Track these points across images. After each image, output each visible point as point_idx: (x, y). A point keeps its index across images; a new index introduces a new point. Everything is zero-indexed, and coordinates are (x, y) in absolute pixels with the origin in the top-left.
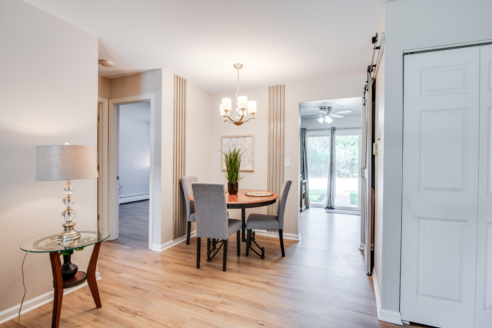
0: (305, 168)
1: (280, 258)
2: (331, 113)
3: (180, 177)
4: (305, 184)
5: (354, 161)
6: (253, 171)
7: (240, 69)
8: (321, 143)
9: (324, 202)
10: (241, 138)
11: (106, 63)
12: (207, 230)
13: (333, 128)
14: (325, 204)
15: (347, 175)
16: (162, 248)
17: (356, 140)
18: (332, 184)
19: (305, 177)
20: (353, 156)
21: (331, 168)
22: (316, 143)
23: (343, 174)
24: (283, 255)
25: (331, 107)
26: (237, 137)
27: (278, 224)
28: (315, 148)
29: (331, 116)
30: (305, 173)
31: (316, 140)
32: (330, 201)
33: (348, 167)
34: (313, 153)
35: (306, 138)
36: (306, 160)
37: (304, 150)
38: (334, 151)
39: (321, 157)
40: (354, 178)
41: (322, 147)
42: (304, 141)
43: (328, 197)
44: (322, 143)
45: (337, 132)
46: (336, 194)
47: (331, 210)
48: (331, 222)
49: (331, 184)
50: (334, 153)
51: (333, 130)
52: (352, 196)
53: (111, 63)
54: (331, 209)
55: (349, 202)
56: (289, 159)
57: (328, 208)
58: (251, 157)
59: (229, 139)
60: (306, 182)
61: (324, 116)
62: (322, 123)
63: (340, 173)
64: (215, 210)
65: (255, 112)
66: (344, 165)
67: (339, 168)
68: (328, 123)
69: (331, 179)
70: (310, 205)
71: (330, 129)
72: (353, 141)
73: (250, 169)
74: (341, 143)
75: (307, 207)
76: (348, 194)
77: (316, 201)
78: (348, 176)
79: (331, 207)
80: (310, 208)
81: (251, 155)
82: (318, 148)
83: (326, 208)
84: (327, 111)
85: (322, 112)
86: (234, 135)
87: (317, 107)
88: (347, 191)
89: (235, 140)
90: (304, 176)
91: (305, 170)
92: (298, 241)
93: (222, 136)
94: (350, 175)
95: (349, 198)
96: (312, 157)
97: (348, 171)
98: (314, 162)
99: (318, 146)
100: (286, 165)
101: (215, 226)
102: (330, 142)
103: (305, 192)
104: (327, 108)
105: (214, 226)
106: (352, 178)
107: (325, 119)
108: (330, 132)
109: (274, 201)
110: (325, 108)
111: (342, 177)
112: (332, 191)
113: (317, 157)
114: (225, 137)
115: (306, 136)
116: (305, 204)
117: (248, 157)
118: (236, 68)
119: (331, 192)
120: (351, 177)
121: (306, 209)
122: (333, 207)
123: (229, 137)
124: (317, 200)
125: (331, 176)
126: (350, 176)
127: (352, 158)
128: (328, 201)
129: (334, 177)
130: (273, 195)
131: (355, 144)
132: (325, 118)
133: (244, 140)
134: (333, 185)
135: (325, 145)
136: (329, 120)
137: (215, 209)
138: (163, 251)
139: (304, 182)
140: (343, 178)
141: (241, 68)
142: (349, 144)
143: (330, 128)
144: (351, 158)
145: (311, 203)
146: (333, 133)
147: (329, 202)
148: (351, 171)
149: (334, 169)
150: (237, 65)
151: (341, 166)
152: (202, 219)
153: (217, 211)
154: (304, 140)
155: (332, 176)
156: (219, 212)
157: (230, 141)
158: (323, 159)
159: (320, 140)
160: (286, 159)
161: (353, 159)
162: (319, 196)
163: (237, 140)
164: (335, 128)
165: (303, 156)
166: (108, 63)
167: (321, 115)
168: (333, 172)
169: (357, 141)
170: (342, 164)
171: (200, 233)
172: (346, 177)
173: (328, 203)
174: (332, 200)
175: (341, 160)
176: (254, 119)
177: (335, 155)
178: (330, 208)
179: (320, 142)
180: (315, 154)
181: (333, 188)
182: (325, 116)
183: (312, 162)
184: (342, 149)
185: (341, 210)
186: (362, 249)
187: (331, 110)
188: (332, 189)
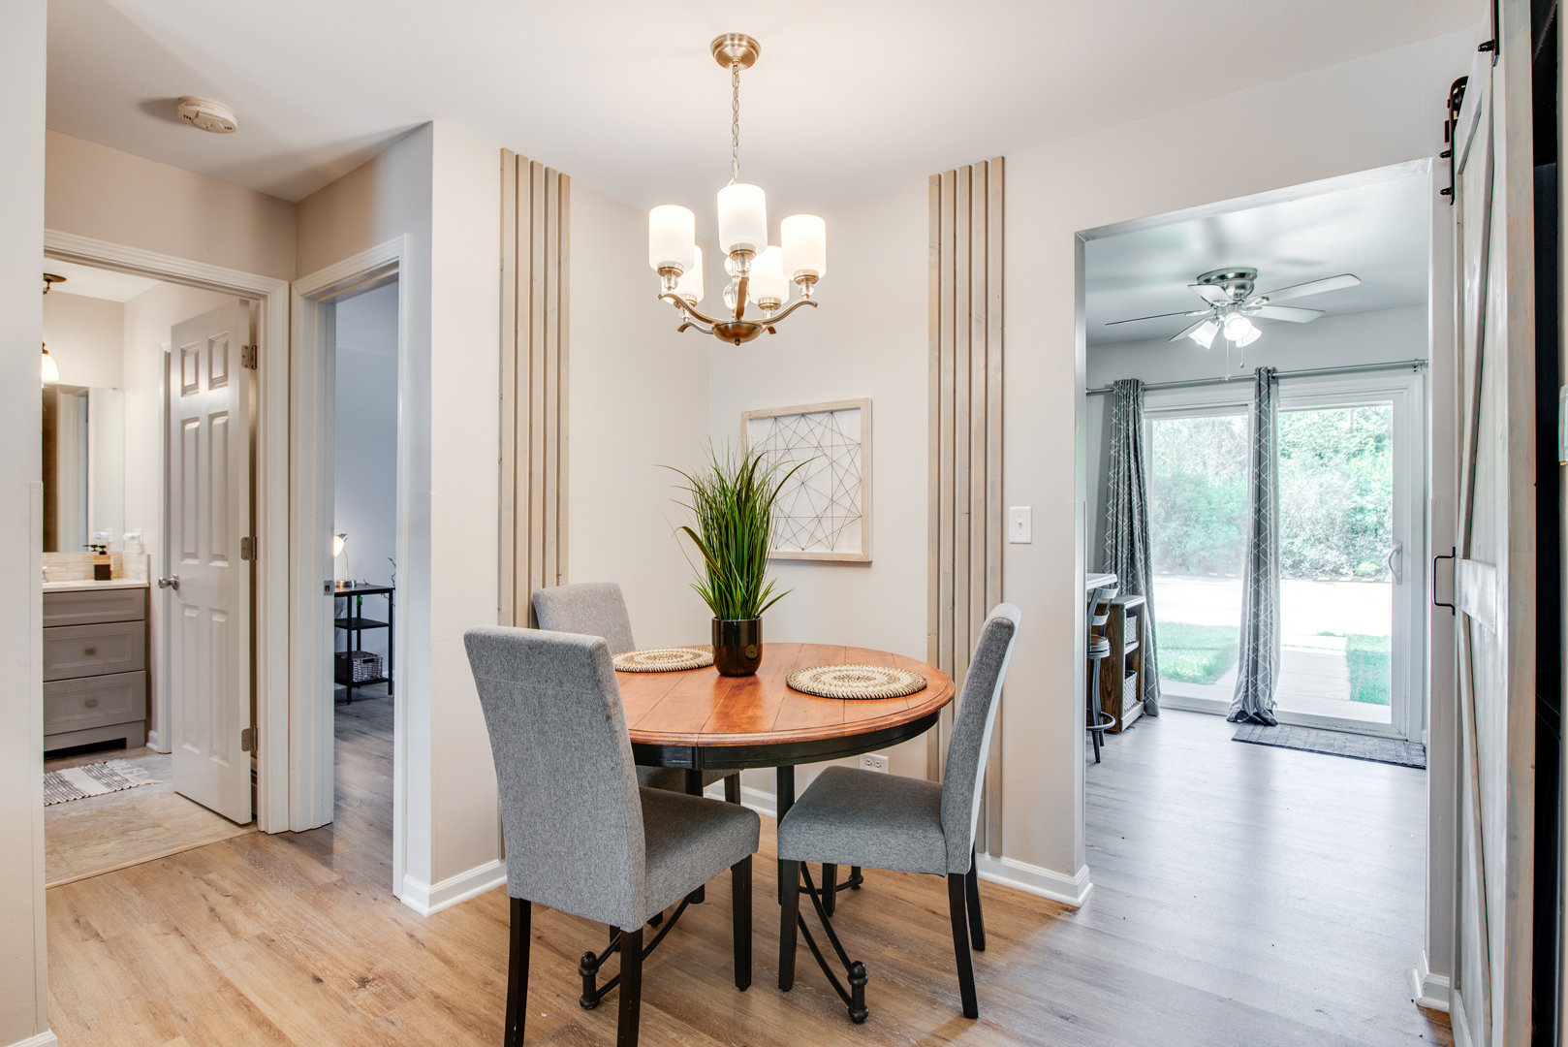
0: (1138, 545)
1: (947, 1027)
2: (1253, 300)
3: (536, 587)
4: (1137, 612)
5: (1359, 516)
6: (867, 564)
7: (744, 72)
8: (1223, 451)
9: (1227, 690)
10: (818, 418)
11: (196, 108)
12: (547, 868)
13: (1264, 373)
14: (1230, 699)
15: (1333, 571)
16: (434, 899)
17: (1369, 437)
18: (1262, 618)
19: (1138, 581)
20: (1356, 498)
21: (1257, 546)
22: (1206, 451)
23: (1317, 567)
24: (970, 1011)
25: (1251, 271)
26: (803, 415)
27: (940, 844)
28: (1200, 468)
29: (1255, 312)
30: (1139, 565)
31: (1206, 443)
32: (1256, 690)
33: (1334, 539)
34: (1192, 486)
35: (1144, 422)
36: (1143, 512)
37: (1133, 471)
38: (1270, 471)
39: (1224, 500)
40: (1360, 581)
41: (1229, 466)
42: (1131, 434)
43: (1244, 670)
44: (1229, 452)
45: (1284, 388)
46: (1282, 648)
47: (1259, 729)
48: (1257, 792)
49: (1257, 616)
50: (1270, 480)
51: (1267, 381)
52: (1357, 660)
53: (217, 110)
54: (1256, 723)
55: (1345, 689)
56: (1029, 508)
57: (1242, 717)
58: (858, 503)
59: (769, 423)
60: (1142, 605)
61: (1217, 312)
62: (1209, 347)
63: (1301, 561)
64: (573, 773)
65: (822, 273)
66: (1320, 533)
67: (1298, 542)
68: (1239, 345)
69: (1257, 594)
70: (1159, 702)
71: (1253, 379)
72: (1357, 440)
73: (853, 555)
74: (1304, 449)
75: (1149, 711)
76: (1338, 648)
77: (1194, 680)
78: (1336, 571)
79: (1256, 714)
80: (1163, 715)
81: (860, 492)
82: (1211, 472)
83: (1234, 720)
84: (1231, 291)
85: (1211, 292)
86: (790, 408)
87: (1184, 276)
88: (1332, 635)
89: (793, 427)
90: (1133, 577)
91: (1139, 555)
92: (1072, 910)
93: (743, 414)
94: (1344, 571)
95: (1343, 672)
96: (1189, 501)
97: (1333, 557)
98: (1196, 521)
99: (1212, 462)
100: (1013, 534)
101: (576, 857)
102: (1253, 435)
103: (1135, 645)
104: (1231, 275)
105: (573, 854)
106: (1351, 581)
107: (1221, 330)
108: (1248, 392)
109: (925, 722)
110: (1223, 277)
111: (1308, 577)
112: (1261, 648)
113: (1210, 503)
114: (754, 415)
115: (1141, 412)
116: (1138, 698)
117: (846, 502)
118: (724, 60)
119: (1256, 650)
120: (1348, 579)
121: (1142, 720)
122: (1269, 717)
123: (770, 417)
124: (1199, 674)
125: (1257, 581)
126: (1342, 574)
127: (1353, 506)
128: (1243, 690)
129: (1273, 585)
130: (924, 688)
131: (1366, 453)
132: (1222, 323)
133: (829, 426)
134: (1265, 622)
135: (1239, 459)
136: (1241, 330)
137: (568, 771)
138: (438, 914)
139: (1130, 603)
140: (1315, 580)
141: (748, 59)
142: (1336, 451)
143: (1251, 372)
144: (1347, 504)
145: (1166, 689)
146: (1264, 392)
147: (1247, 691)
148: (1349, 554)
149: (1270, 551)
150: (729, 42)
151: (1304, 535)
152: (521, 810)
153: (577, 778)
154: (1131, 429)
155: (1263, 582)
156: (591, 787)
157: (773, 433)
158: (1233, 511)
159: (1219, 443)
160: (1012, 508)
161: (1355, 509)
162: (1206, 659)
163: (803, 426)
164: (1274, 370)
165: (1130, 494)
166: (202, 109)
167: (1203, 313)
168: (1266, 563)
169: (1371, 439)
170: (1311, 527)
171: (518, 875)
172: (1327, 579)
173: (1246, 697)
174: (1261, 686)
175: (1307, 514)
176: (816, 306)
177: (1276, 488)
178: (1253, 717)
179: (1220, 447)
180: (1199, 493)
181: (1266, 635)
182: (1225, 314)
183: (1187, 519)
184: (1310, 472)
185: (1304, 733)
186: (1442, 1005)
187: (1253, 287)
188: (1261, 640)
